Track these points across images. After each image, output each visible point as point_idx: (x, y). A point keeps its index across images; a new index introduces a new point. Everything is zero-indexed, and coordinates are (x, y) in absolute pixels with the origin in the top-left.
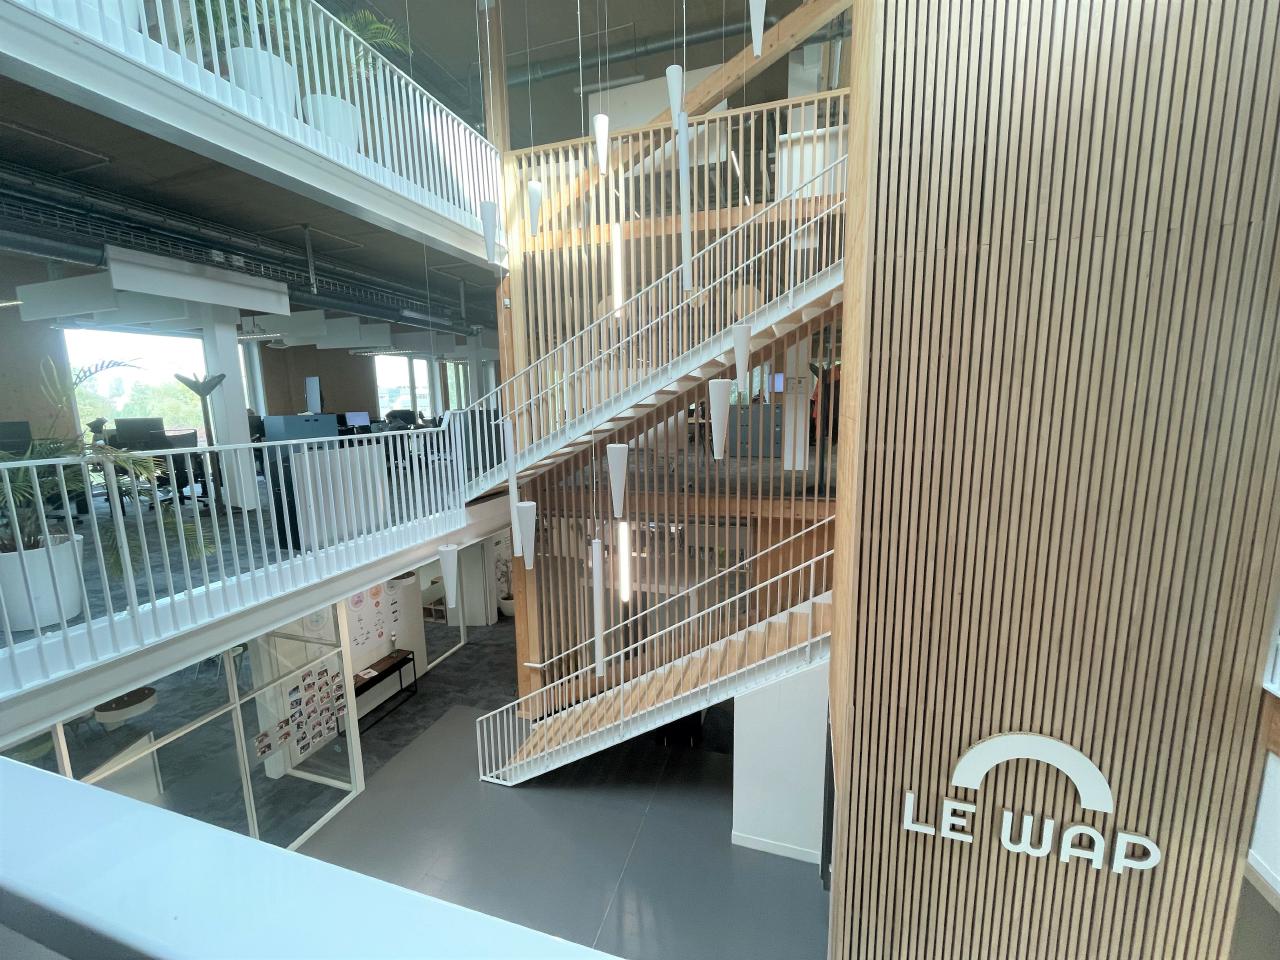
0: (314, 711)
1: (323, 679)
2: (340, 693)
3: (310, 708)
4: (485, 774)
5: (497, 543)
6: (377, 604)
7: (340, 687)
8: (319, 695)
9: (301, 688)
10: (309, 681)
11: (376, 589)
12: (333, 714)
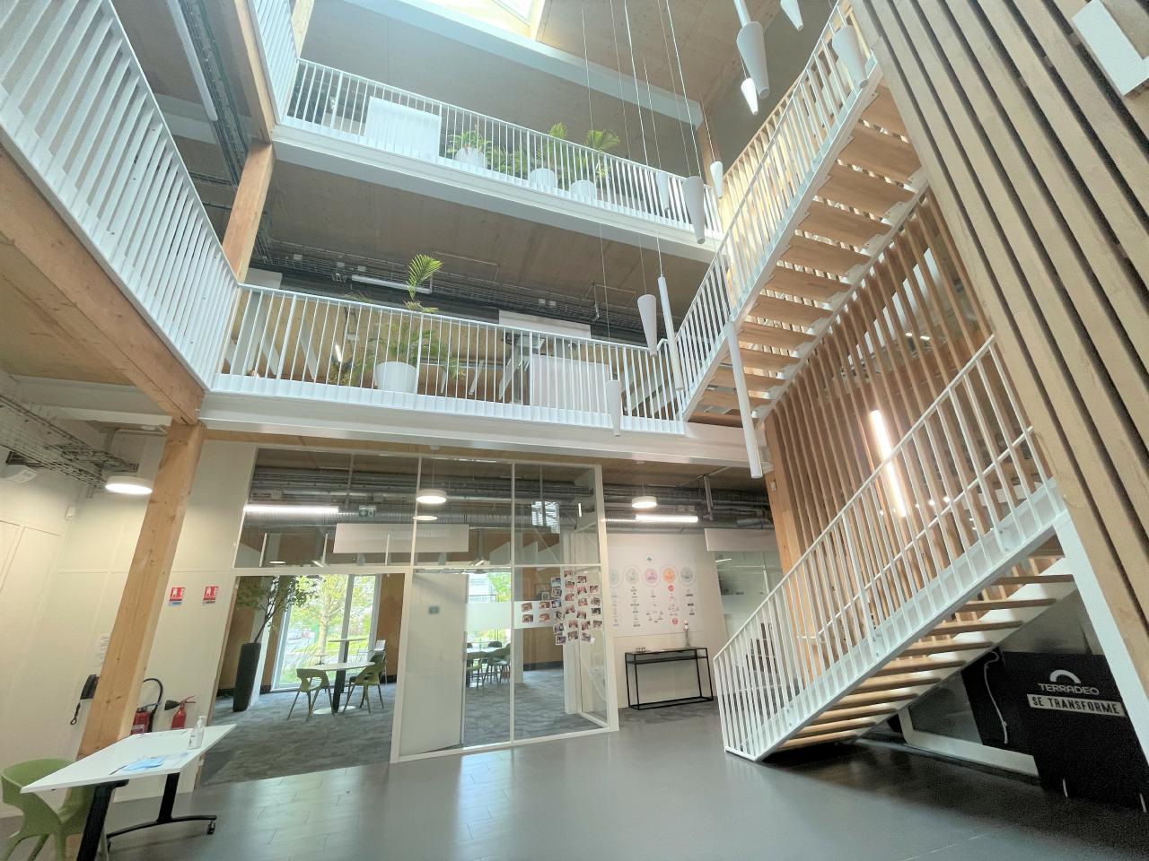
0: (572, 610)
1: (582, 585)
2: (596, 607)
3: (569, 604)
4: (729, 744)
7: (596, 601)
8: (578, 596)
9: (562, 581)
10: (570, 579)
11: (670, 573)
12: (589, 623)
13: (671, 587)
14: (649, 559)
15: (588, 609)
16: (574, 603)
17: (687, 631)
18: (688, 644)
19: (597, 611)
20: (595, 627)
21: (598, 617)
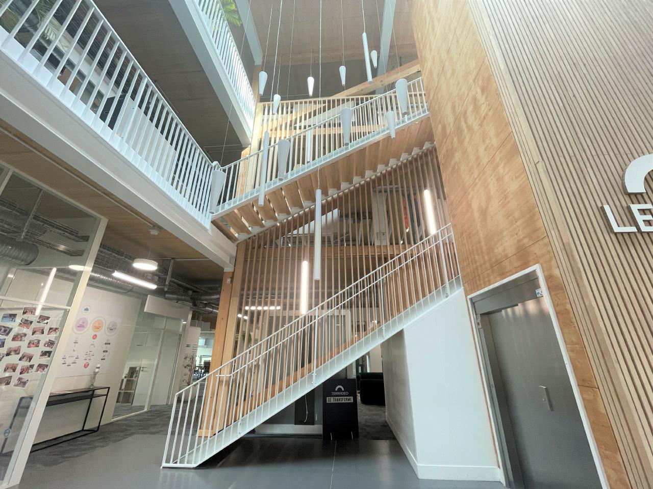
0: (17, 351)
1: (41, 325)
2: (48, 349)
3: (15, 344)
4: (168, 461)
5: (188, 346)
6: (95, 337)
7: (51, 343)
8: (30, 337)
9: (18, 320)
10: (28, 317)
11: (99, 324)
12: (32, 366)
13: (96, 335)
14: (87, 309)
15: (36, 352)
16: (23, 345)
17: (95, 374)
18: (92, 385)
19: (47, 354)
20: (37, 370)
21: (45, 360)
